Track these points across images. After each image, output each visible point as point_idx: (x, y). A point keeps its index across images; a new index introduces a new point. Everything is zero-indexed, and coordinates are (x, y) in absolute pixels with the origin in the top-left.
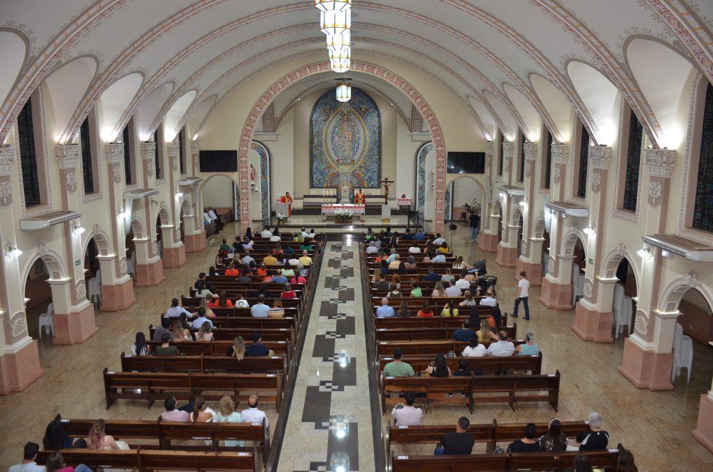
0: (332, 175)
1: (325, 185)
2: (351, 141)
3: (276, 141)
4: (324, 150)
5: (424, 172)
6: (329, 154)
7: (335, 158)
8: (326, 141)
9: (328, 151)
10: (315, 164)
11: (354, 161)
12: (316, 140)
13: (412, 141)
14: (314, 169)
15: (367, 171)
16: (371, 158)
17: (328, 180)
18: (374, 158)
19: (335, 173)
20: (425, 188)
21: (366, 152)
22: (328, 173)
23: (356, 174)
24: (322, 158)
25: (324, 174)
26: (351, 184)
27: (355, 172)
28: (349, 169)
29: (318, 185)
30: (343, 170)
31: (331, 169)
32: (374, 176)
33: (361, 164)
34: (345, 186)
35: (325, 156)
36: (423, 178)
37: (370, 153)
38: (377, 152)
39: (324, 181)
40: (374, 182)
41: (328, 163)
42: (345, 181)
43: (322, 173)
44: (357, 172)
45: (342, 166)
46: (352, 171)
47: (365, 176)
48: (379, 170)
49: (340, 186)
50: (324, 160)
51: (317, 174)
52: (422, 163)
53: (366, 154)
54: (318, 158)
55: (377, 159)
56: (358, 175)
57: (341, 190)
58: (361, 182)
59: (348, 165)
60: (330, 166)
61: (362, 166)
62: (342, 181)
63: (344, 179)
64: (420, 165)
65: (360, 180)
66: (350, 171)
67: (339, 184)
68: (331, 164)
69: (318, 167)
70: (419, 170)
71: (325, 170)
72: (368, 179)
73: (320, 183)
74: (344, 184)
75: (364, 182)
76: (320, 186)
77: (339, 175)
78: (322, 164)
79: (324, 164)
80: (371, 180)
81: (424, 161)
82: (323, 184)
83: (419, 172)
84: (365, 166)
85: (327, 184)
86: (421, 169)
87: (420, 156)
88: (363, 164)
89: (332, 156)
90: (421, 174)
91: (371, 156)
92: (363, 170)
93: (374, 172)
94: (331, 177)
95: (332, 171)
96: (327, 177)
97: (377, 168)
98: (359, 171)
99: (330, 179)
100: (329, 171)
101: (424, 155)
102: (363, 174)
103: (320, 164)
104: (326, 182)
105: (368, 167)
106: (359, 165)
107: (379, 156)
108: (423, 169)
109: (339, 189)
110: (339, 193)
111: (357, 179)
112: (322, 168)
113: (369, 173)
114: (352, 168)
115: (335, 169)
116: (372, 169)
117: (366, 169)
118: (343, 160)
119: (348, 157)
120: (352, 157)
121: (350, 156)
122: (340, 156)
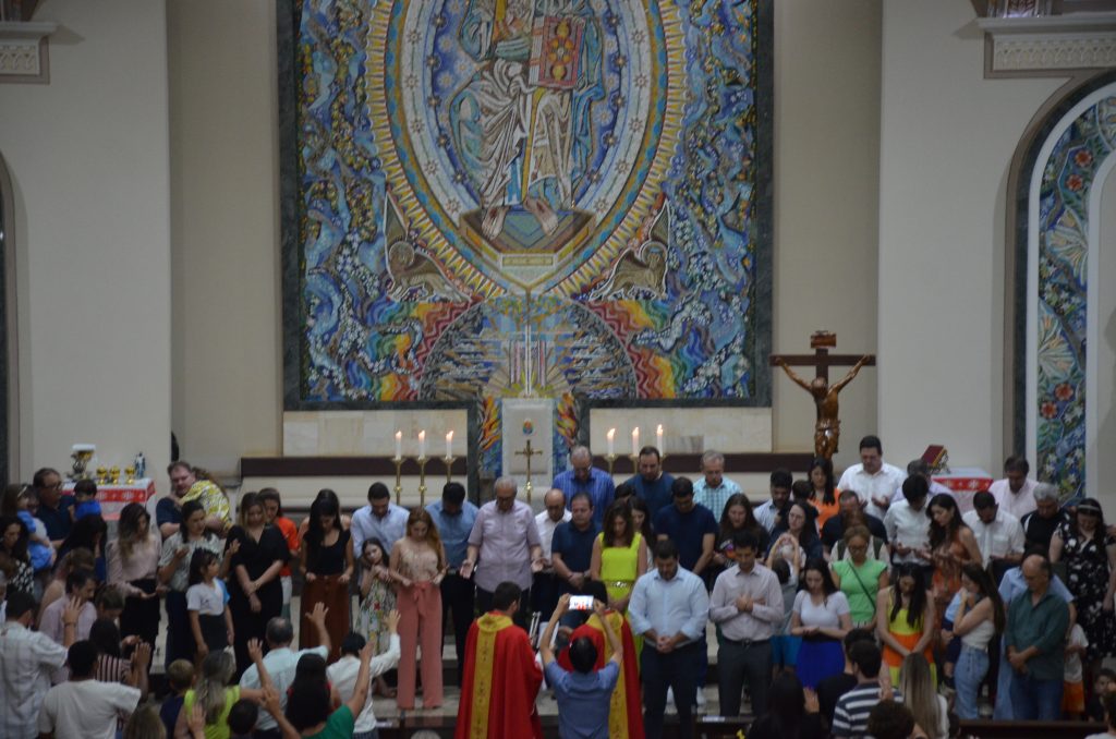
0: (435, 321)
1: (387, 388)
2: (566, 89)
3: (43, 77)
4: (380, 144)
5: (1077, 288)
6: (414, 176)
7: (456, 202)
8: (391, 84)
9: (406, 155)
10: (321, 243)
11: (582, 219)
12: (322, 76)
13: (991, 72)
14: (313, 281)
15: (677, 285)
16: (700, 197)
17: (411, 355)
18: (723, 199)
19: (458, 303)
20: (1083, 402)
21: (668, 159)
22: (408, 304)
23: (599, 310)
24: (366, 202)
25: (381, 311)
26: (571, 376)
27: (591, 300)
28: (552, 279)
29: (342, 386)
30: (512, 285)
31: (430, 278)
32: (721, 319)
33: (636, 242)
34: (528, 390)
35: (386, 190)
36: (1072, 332)
37: (693, 162)
38: (745, 155)
39: (382, 361)
40: (721, 364)
41: (410, 237)
42: (523, 358)
43: (366, 305)
44: (609, 294)
45: (501, 256)
46: (571, 291)
47: (659, 323)
48: (758, 282)
49: (487, 392)
50: (378, 216)
51: (335, 312)
52: (1061, 224)
53: (664, 171)
54: (341, 203)
55: (741, 207)
56: (612, 317)
57: (500, 418)
58: (632, 366)
59: (545, 249)
60: (425, 258)
61: (638, 256)
62: (505, 362)
63: (520, 345)
64: (1049, 244)
65: (627, 353)
66: (561, 288)
67: (486, 380)
68: (432, 244)
69: (337, 263)
70: (1040, 276)
71: (385, 283)
72: (680, 344)
73: (357, 375)
74: (521, 382)
75: (658, 367)
76: (355, 397)
77: (484, 318)
78: (370, 242)
79: (383, 242)
80: (702, 347)
81: (1078, 212)
82: (375, 380)
83: (1040, 287)
84: (661, 252)
85: (399, 379)
86: (1052, 270)
87: (1044, 182)
88: (649, 243)
89: (432, 188)
90: (1057, 303)
91: (701, 188)
92: (646, 280)
93: (720, 297)
94: (427, 335)
95: (439, 294)
96: (400, 333)
97: (745, 267)
98: (622, 290)
99: (419, 346)
100: (415, 291)
101: (1078, 166)
102: (648, 312)
103: (355, 245)
104: (398, 365)
105: (682, 258)
106: (620, 250)
107: (754, 188)
108: (1066, 269)
109: (483, 413)
110: (482, 444)
111: (607, 346)
112: (368, 270)
113: (686, 303)
114: (575, 271)
115: (459, 277)
116: (712, 275)
117: (665, 273)
118: (508, 217)
119: (542, 196)
120: (573, 191)
121: (560, 186)
122: (486, 188)
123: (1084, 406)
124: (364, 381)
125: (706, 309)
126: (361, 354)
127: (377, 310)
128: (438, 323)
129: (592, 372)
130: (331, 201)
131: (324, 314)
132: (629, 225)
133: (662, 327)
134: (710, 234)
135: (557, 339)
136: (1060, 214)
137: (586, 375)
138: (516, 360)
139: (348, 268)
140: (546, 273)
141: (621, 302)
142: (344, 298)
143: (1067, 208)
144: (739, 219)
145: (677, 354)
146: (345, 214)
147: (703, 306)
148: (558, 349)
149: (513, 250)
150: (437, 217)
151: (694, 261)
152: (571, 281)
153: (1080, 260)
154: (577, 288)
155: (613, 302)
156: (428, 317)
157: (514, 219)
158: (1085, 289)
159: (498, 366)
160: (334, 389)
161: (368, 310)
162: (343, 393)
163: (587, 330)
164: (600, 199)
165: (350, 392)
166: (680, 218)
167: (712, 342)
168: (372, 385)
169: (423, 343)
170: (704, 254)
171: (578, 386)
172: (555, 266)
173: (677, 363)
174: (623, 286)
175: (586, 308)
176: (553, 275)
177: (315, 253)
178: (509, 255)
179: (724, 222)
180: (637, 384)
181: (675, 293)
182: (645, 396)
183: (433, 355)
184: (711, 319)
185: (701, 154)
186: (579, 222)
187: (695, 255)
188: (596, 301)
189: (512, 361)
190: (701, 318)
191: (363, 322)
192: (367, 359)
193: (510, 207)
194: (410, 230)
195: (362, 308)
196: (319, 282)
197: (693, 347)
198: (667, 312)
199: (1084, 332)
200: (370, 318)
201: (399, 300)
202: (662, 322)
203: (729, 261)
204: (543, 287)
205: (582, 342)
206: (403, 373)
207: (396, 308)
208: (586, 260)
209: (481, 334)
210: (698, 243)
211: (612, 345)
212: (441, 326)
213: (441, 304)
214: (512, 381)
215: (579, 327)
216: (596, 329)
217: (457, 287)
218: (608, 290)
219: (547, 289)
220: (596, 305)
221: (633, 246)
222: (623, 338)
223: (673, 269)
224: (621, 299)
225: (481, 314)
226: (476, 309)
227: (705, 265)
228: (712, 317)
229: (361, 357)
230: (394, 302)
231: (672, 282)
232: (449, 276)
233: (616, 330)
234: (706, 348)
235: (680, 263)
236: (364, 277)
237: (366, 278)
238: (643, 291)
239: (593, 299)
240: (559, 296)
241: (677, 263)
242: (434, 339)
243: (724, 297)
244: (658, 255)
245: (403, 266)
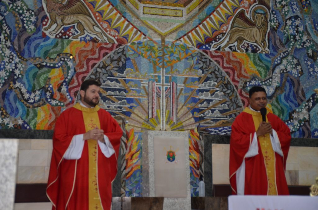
0: (86, 59)
1: (42, 118)
15: (276, 42)
17: (64, 89)
19: (106, 44)
22: (62, 42)
23: (218, 59)
25: (38, 45)
26: (197, 115)
27: (212, 50)
28: (182, 29)
30: (150, 31)
31: (81, 18)
32: (309, 72)
33: (247, 3)
34: (163, 124)
39: (38, 93)
40: (309, 110)
42: (159, 96)
43: (23, 38)
44: (226, 46)
45: (141, 5)
47: (263, 73)
56: (228, 66)
59: (176, 3)
61: (248, 16)
62: (144, 100)
63: (156, 85)
65: (239, 97)
66: (189, 38)
67: (128, 114)
71: (41, 19)
72: (279, 92)
73: (13, 104)
74: (157, 118)
76: (11, 125)
77: (127, 59)
80: (295, 95)
82: (30, 110)
84: (265, 14)
85: (54, 111)
88: (256, 5)
93: (308, 54)
94: (79, 71)
96: (54, 67)
98: (236, 44)
99: (71, 81)
100: (68, 29)
102: (255, 64)
104: (52, 97)
105: (280, 20)
106: (235, 9)
109: (126, 144)
110: (124, 173)
111: (224, 90)
112: (25, 5)
113: (283, 58)
114: (200, 24)
115: (107, 21)
116: (302, 36)
117: (268, 32)
124: (21, 111)
125: (298, 64)
126: (18, 85)
127: (33, 44)
128: (88, 60)
129: (213, 111)
133: (265, 76)
135: (186, 81)
137: (208, 114)
138: (153, 98)
140: (178, 24)
141: (234, 53)
145: (277, 100)
147: (295, 61)
148: (187, 90)
149: (152, 1)
151: (289, 23)
152: (197, 32)
154: (201, 40)
155: (229, 52)
156: (79, 55)
159: (138, 102)
161: (25, 43)
163: (209, 76)
165: (6, 121)
167: (302, 91)
168: (28, 115)
169: (75, 78)
170: (296, 17)
171: (202, 123)
172: (184, 19)
173: (277, 107)
174: (237, 41)
175: (208, 57)
176: (182, 26)
178: (147, 5)
181: (275, 49)
184: (302, 73)
187: (290, 19)
188: (216, 51)
189: (150, 97)
190: (294, 71)
191: (21, 54)
192: (24, 90)
195: (19, 40)
197: (289, 95)
198: (269, 65)
200: (26, 51)
201: (54, 37)
202: (266, 73)
203: (315, 25)
204: (175, 36)
205: (205, 86)
206: (57, 105)
207: (51, 44)
208: (208, 16)
209: (124, 74)
210: (292, 8)
211: (228, 89)
212: (90, 64)
213: (91, 43)
214: (150, 117)
215: (203, 73)
216: (216, 75)
217: (105, 29)
218: (225, 42)
219: (178, 38)
220: (216, 54)
221: (244, 7)
222: (236, 84)
223: (274, 28)
224: (235, 51)
225: (125, 55)
226: (121, 50)
227: (297, 27)
228: (302, 71)
229: (18, 87)
230: (49, 38)
231: (273, 40)
232: (98, 18)
233: (231, 77)
234: (298, 96)
235: (279, 23)
236: (21, 12)
237: (23, 13)
238: (252, 45)
239: (214, 49)
240: (187, 44)
241: (277, 24)
242: (85, 75)
243: (311, 54)
244: (263, 16)
245: (58, 5)
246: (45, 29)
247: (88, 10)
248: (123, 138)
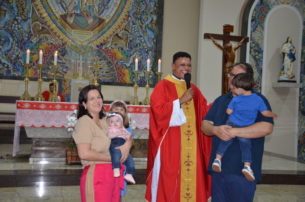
10: (6, 18)
15: (132, 46)
16: (140, 18)
18: (147, 19)
19: (57, 45)
20: (261, 88)
21: (131, 4)
22: (39, 44)
23: (106, 52)
24: (24, 6)
25: (28, 45)
29: (12, 71)
31: (47, 35)
32: (146, 58)
33: (119, 30)
35: (32, 2)
36: (258, 66)
37: (138, 6)
38: (155, 6)
41: (40, 20)
42: (79, 66)
43: (23, 42)
44: (109, 47)
45: (73, 30)
46: (97, 45)
47: (125, 58)
48: (158, 47)
49: (66, 77)
50: (29, 11)
51: (10, 44)
52: (257, 30)
53: (129, 8)
54: (14, 5)
55: (153, 22)
56: (110, 55)
57: (70, 86)
58: (116, 71)
59: (88, 30)
60: (45, 28)
61: (120, 35)
62: (73, 67)
63: (78, 61)
64: (253, 36)
65: (115, 67)
66: (93, 43)
67: (66, 72)
68: (48, 24)
69: (12, 26)
70: (250, 47)
71: (30, 35)
74: (78, 74)
75: (125, 73)
78: (25, 20)
79: (30, 21)
81: (261, 27)
83: (250, 50)
84: (127, 35)
85: (34, 70)
86: (254, 45)
87: (252, 16)
88: (123, 31)
89: (49, 4)
90: (255, 56)
91: (141, 15)
92: (122, 43)
93: (145, 51)
94: (45, 55)
95: (50, 41)
96: (35, 54)
97: (154, 42)
100: (41, 39)
101: (262, 12)
102: (122, 54)
103: (19, 21)
104: (34, 65)
105: (134, 37)
106: (114, 32)
107: (158, 17)
108: (258, 45)
111: (108, 64)
112: (24, 30)
113: (135, 52)
114: (98, 38)
115: (58, 36)
116: (143, 44)
117: (128, 42)
118: (76, 17)
119: (88, 11)
120: (99, 11)
121: (94, 9)
122: (69, 6)
123: (261, 89)
124: (21, 70)
125: (141, 55)
126: (20, 60)
127: (27, 45)
128: (49, 51)
130: (10, 3)
131: (6, 44)
132: (117, 24)
133: (126, 59)
134: (143, 30)
135: (91, 60)
136: (256, 27)
137: (101, 73)
138: (77, 66)
139: (16, 29)
140: (89, 38)
141: (113, 50)
142: (14, 39)
143: (259, 25)
144: (152, 26)
145: (131, 69)
146: (16, 9)
147: (140, 54)
148: (91, 64)
149: (77, 29)
150: (51, 14)
151: (138, 38)
152: (97, 41)
153: (262, 42)
154: (99, 44)
155: (111, 50)
156: (46, 49)
157: (78, 18)
158: (262, 52)
159: (70, 68)
160: (9, 72)
161: (23, 44)
162: (12, 73)
163: (102, 58)
164: (108, 15)
165: (15, 73)
166: (134, 24)
167: (142, 65)
168: (24, 71)
169: (43, 58)
170: (141, 36)
172: (91, 36)
173: (131, 72)
174: (114, 45)
175: (102, 51)
176: (91, 39)
177: (3, 22)
178: (75, 30)
179: (148, 26)
180: (117, 78)
181: (131, 48)
182: (120, 82)
183: (47, 62)
185: (141, 3)
186: (100, 21)
187: (138, 37)
188: (105, 49)
189: (75, 66)
190: (139, 58)
191: (21, 49)
192: (22, 62)
193: (77, 13)
194: (40, 18)
195: (21, 43)
196: (5, 32)
198: (128, 55)
199: (262, 66)
200: (24, 47)
201: (35, 42)
202: (127, 58)
203: (149, 40)
204: (87, 42)
205: (100, 62)
206: (35, 68)
207: (34, 45)
208: (102, 35)
209: (65, 56)
210: (139, 33)
211: (110, 64)
212: (50, 53)
213: (51, 45)
214: (75, 74)
215: (99, 57)
216: (104, 58)
217: (57, 40)
218: (109, 45)
219: (88, 43)
220: (105, 50)
221: (118, 32)
222: (114, 62)
223: (131, 40)
224: (113, 49)
225: (65, 50)
226: (63, 48)
227: (141, 40)
228: (143, 58)
229: (20, 61)
230: (33, 43)
231: (130, 45)
232: (54, 35)
233: (111, 59)
234: (140, 67)
235: (133, 39)
236: (22, 33)
237: (23, 33)
238: (121, 47)
239: (104, 48)
240: (92, 46)
241: (132, 39)
242: (48, 57)
243: (147, 51)
244: (126, 35)
245: (37, 30)
246: (32, 39)
247: (49, 32)
248: (63, 82)
